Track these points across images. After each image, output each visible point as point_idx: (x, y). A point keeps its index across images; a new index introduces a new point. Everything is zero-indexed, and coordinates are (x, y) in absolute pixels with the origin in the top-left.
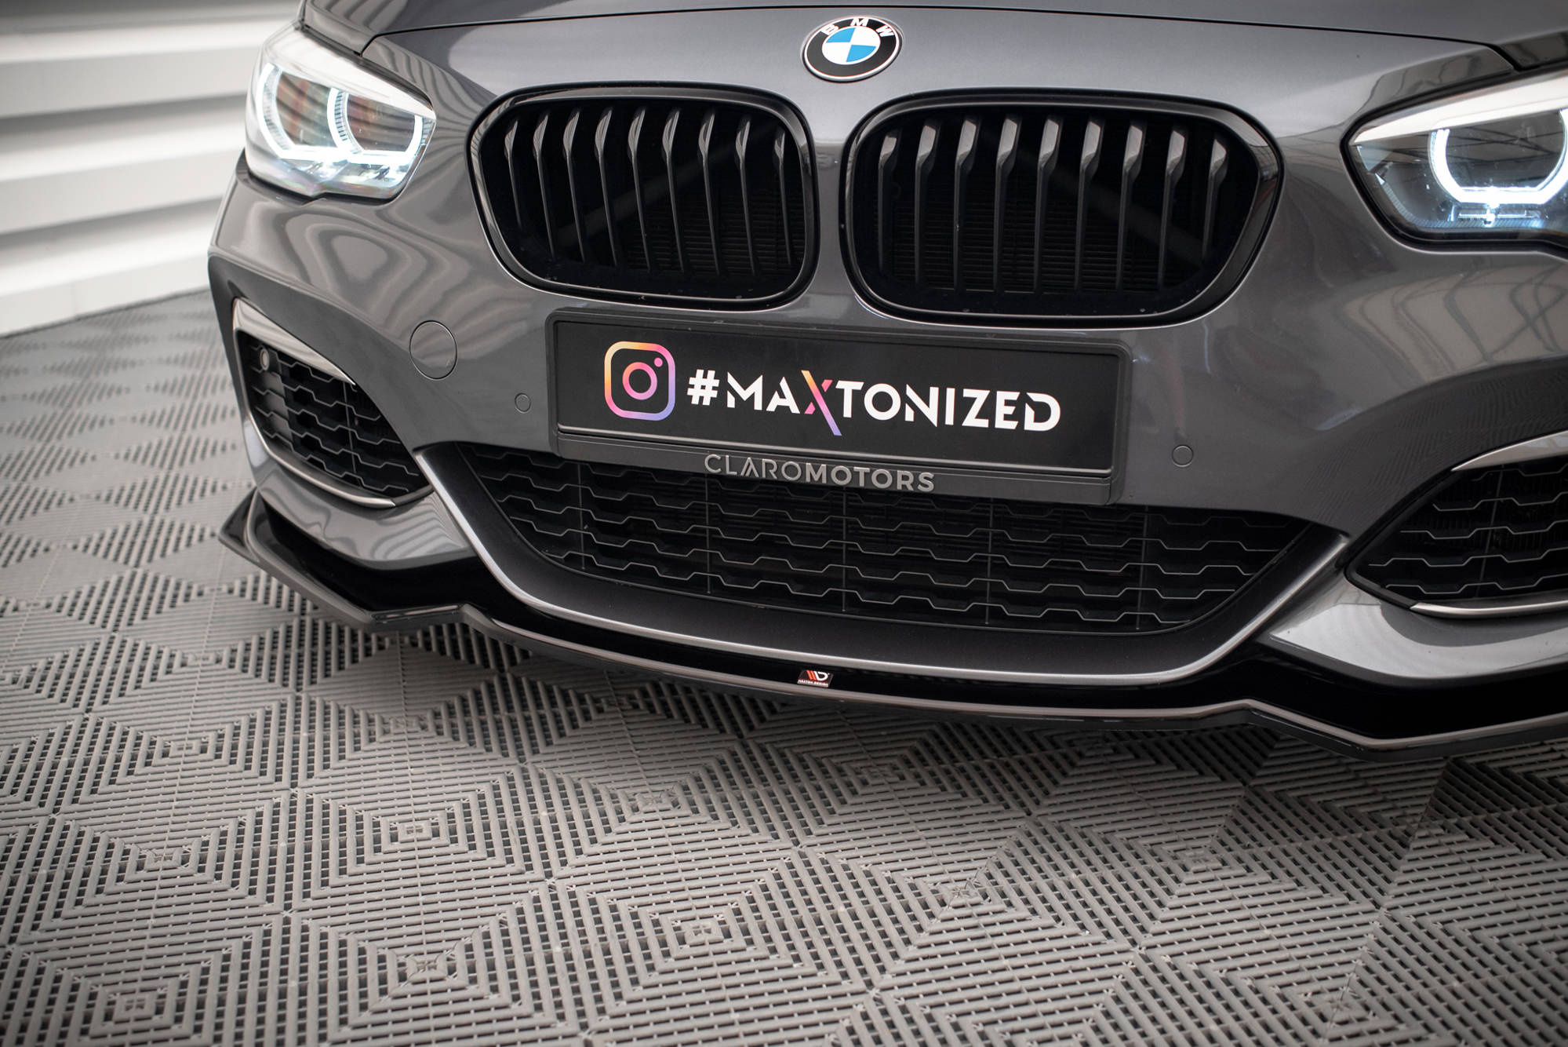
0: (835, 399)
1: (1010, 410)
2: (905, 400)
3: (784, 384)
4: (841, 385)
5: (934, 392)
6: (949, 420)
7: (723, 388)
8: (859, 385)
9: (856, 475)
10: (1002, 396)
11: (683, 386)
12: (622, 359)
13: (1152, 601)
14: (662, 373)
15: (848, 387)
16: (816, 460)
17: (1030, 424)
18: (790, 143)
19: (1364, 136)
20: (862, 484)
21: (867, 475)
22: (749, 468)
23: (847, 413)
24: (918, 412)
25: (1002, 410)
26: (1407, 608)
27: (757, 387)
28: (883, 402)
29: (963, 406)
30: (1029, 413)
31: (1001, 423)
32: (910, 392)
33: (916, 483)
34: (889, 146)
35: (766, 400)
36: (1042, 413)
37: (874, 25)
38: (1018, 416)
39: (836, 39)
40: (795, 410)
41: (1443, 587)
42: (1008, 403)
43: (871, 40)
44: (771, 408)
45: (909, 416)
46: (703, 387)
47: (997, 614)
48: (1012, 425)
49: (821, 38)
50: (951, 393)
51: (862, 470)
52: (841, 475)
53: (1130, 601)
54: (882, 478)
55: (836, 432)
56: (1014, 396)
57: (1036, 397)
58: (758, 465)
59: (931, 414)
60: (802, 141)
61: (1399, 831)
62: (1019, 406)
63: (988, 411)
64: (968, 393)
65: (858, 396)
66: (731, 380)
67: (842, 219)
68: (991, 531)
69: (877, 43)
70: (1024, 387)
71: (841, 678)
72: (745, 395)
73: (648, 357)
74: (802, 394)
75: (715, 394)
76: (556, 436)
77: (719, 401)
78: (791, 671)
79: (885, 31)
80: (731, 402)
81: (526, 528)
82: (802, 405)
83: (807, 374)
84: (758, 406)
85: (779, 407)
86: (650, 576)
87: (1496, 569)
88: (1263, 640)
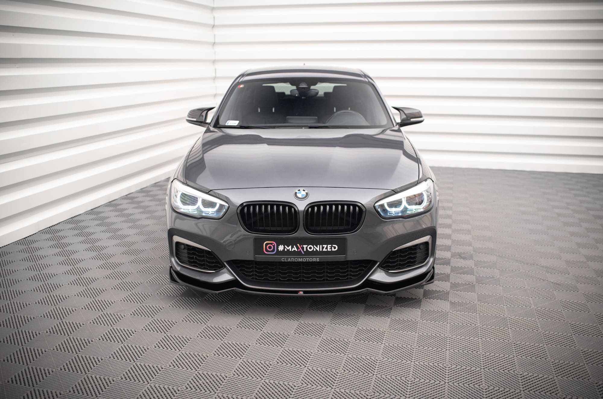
0: (303, 248)
1: (330, 248)
2: (314, 247)
3: (295, 246)
4: (304, 246)
5: (318, 246)
6: (321, 250)
7: (285, 248)
8: (307, 246)
9: (307, 260)
10: (329, 246)
11: (277, 248)
12: (267, 244)
13: (351, 275)
14: (274, 246)
15: (305, 246)
16: (300, 258)
17: (333, 250)
18: (295, 209)
19: (376, 204)
20: (308, 261)
21: (309, 260)
22: (289, 260)
23: (305, 250)
24: (316, 249)
25: (329, 248)
26: (388, 272)
27: (290, 247)
28: (310, 248)
29: (323, 248)
30: (333, 248)
31: (329, 250)
32: (315, 246)
33: (316, 260)
34: (310, 209)
35: (292, 249)
36: (335, 248)
37: (304, 190)
38: (331, 248)
39: (298, 193)
40: (296, 250)
41: (393, 268)
42: (330, 247)
43: (304, 193)
44: (293, 250)
45: (315, 250)
46: (281, 248)
47: (327, 280)
48: (330, 250)
49: (296, 193)
50: (321, 246)
51: (308, 259)
52: (304, 260)
53: (347, 275)
54: (311, 260)
55: (303, 253)
56: (330, 246)
57: (334, 246)
58: (291, 259)
59: (318, 249)
60: (297, 209)
61: (390, 308)
62: (331, 247)
63: (327, 248)
64: (323, 246)
65: (307, 248)
66: (286, 246)
67: (303, 221)
68: (325, 266)
69: (305, 194)
70: (332, 244)
71: (305, 292)
72: (288, 248)
73: (271, 244)
74: (298, 248)
75: (283, 249)
76: (255, 258)
77: (284, 250)
78: (297, 292)
79: (306, 191)
80: (286, 250)
81: (244, 274)
82: (298, 250)
83: (298, 245)
84: (290, 250)
85: (294, 250)
86: (268, 280)
87: (400, 265)
88: (368, 279)
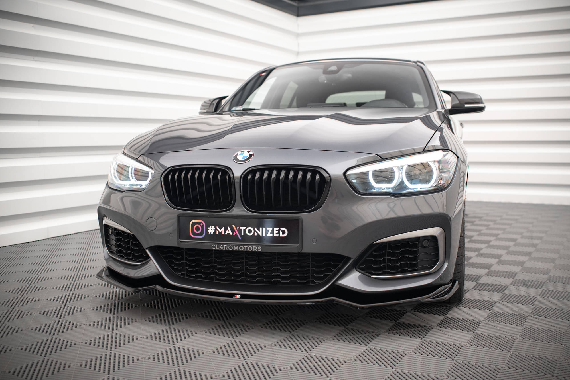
0: (240, 231)
1: (277, 232)
2: (255, 231)
3: (229, 228)
4: (241, 228)
5: (261, 229)
6: (264, 235)
7: (216, 230)
8: (245, 228)
9: (244, 248)
10: (275, 229)
11: (207, 229)
12: (194, 224)
13: (313, 277)
14: (202, 227)
15: (242, 228)
16: (236, 245)
17: (281, 235)
18: (229, 176)
19: (349, 173)
20: (246, 250)
21: (247, 248)
22: (221, 248)
23: (242, 234)
24: (257, 233)
25: (275, 232)
26: (370, 277)
27: (223, 229)
28: (250, 231)
29: (267, 231)
30: (281, 232)
31: (275, 235)
32: (256, 229)
33: (257, 249)
34: (250, 176)
35: (225, 232)
36: (284, 232)
37: (248, 152)
38: (279, 233)
39: (240, 154)
40: (231, 234)
41: (378, 271)
42: (276, 231)
43: (248, 155)
44: (226, 234)
45: (256, 234)
46: (211, 230)
47: (279, 282)
48: (278, 235)
49: (237, 154)
50: (264, 229)
51: (246, 247)
52: (241, 248)
53: (308, 277)
54: (250, 249)
55: (240, 238)
56: (278, 229)
57: (282, 229)
58: (223, 247)
59: (260, 233)
60: (232, 176)
61: (377, 334)
62: (279, 231)
63: (272, 232)
64: (268, 229)
65: (245, 230)
66: (217, 228)
67: (240, 192)
68: (277, 262)
70: (280, 227)
71: (243, 296)
72: (220, 231)
73: (199, 223)
74: (233, 230)
75: (214, 231)
76: (179, 243)
77: (215, 233)
78: (231, 295)
79: (251, 153)
80: (217, 233)
81: (172, 267)
82: (233, 233)
83: (234, 226)
84: (223, 233)
85: (228, 234)
86: (201, 277)
87: (389, 267)
88: (337, 284)
